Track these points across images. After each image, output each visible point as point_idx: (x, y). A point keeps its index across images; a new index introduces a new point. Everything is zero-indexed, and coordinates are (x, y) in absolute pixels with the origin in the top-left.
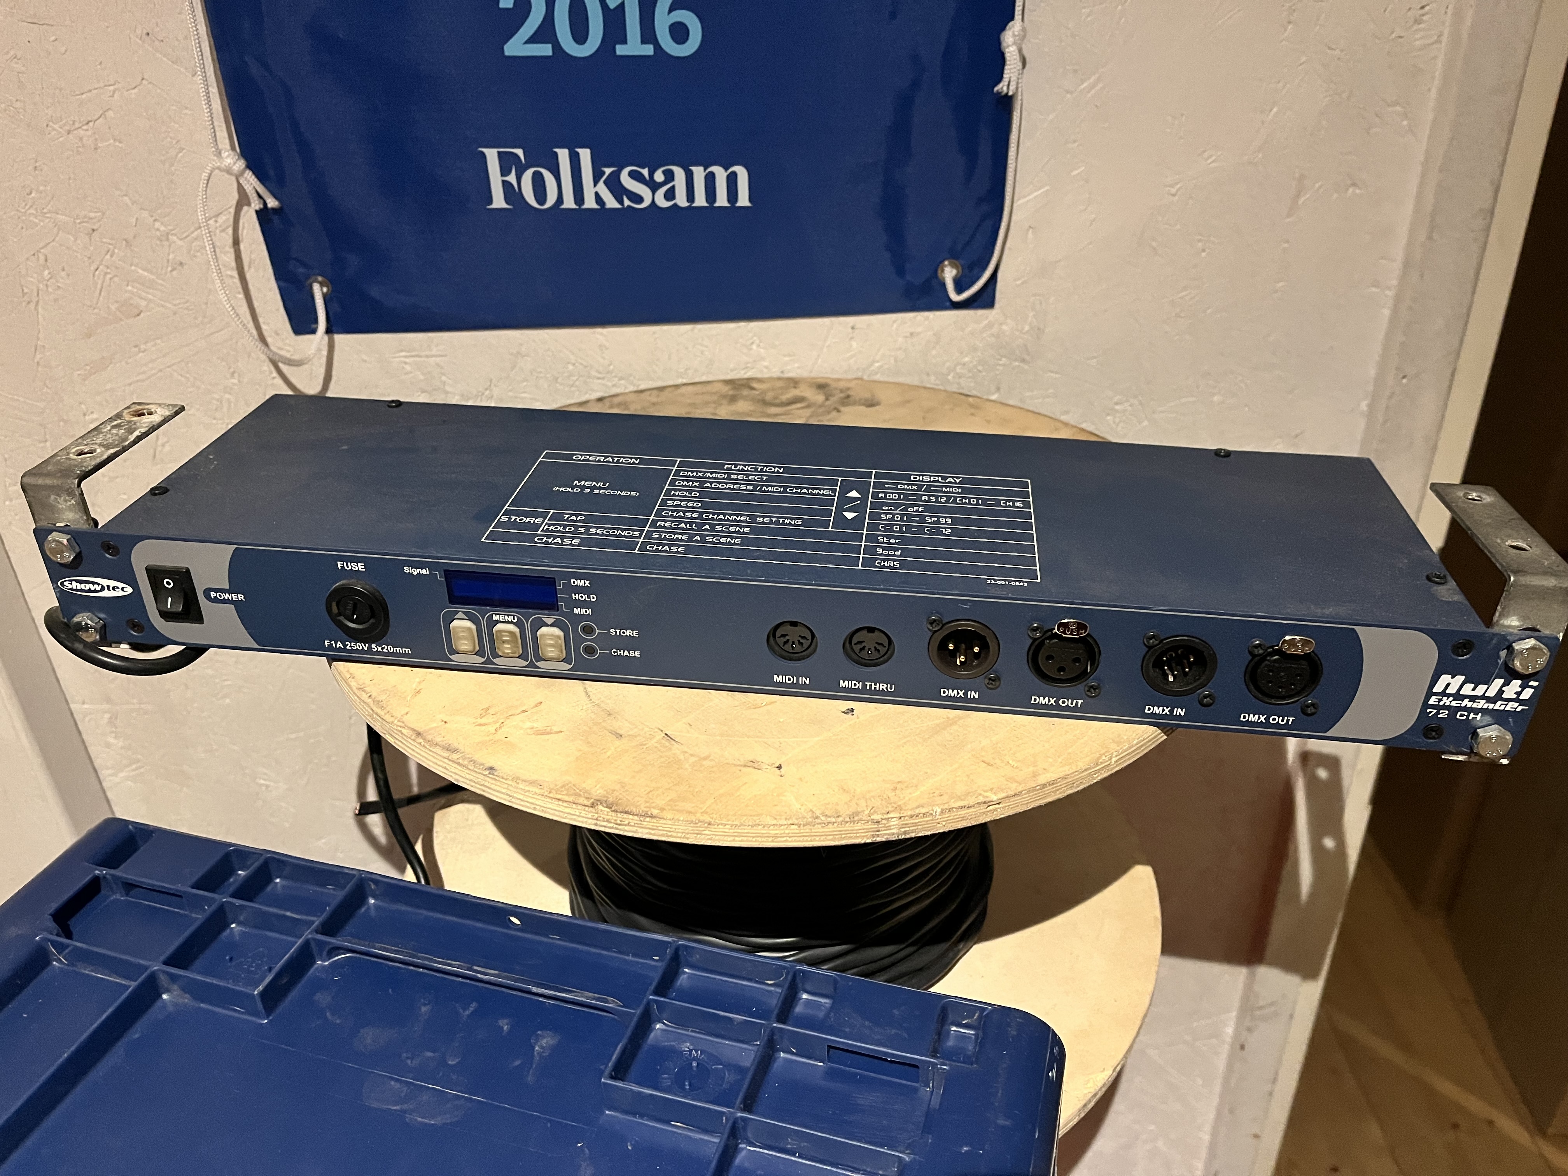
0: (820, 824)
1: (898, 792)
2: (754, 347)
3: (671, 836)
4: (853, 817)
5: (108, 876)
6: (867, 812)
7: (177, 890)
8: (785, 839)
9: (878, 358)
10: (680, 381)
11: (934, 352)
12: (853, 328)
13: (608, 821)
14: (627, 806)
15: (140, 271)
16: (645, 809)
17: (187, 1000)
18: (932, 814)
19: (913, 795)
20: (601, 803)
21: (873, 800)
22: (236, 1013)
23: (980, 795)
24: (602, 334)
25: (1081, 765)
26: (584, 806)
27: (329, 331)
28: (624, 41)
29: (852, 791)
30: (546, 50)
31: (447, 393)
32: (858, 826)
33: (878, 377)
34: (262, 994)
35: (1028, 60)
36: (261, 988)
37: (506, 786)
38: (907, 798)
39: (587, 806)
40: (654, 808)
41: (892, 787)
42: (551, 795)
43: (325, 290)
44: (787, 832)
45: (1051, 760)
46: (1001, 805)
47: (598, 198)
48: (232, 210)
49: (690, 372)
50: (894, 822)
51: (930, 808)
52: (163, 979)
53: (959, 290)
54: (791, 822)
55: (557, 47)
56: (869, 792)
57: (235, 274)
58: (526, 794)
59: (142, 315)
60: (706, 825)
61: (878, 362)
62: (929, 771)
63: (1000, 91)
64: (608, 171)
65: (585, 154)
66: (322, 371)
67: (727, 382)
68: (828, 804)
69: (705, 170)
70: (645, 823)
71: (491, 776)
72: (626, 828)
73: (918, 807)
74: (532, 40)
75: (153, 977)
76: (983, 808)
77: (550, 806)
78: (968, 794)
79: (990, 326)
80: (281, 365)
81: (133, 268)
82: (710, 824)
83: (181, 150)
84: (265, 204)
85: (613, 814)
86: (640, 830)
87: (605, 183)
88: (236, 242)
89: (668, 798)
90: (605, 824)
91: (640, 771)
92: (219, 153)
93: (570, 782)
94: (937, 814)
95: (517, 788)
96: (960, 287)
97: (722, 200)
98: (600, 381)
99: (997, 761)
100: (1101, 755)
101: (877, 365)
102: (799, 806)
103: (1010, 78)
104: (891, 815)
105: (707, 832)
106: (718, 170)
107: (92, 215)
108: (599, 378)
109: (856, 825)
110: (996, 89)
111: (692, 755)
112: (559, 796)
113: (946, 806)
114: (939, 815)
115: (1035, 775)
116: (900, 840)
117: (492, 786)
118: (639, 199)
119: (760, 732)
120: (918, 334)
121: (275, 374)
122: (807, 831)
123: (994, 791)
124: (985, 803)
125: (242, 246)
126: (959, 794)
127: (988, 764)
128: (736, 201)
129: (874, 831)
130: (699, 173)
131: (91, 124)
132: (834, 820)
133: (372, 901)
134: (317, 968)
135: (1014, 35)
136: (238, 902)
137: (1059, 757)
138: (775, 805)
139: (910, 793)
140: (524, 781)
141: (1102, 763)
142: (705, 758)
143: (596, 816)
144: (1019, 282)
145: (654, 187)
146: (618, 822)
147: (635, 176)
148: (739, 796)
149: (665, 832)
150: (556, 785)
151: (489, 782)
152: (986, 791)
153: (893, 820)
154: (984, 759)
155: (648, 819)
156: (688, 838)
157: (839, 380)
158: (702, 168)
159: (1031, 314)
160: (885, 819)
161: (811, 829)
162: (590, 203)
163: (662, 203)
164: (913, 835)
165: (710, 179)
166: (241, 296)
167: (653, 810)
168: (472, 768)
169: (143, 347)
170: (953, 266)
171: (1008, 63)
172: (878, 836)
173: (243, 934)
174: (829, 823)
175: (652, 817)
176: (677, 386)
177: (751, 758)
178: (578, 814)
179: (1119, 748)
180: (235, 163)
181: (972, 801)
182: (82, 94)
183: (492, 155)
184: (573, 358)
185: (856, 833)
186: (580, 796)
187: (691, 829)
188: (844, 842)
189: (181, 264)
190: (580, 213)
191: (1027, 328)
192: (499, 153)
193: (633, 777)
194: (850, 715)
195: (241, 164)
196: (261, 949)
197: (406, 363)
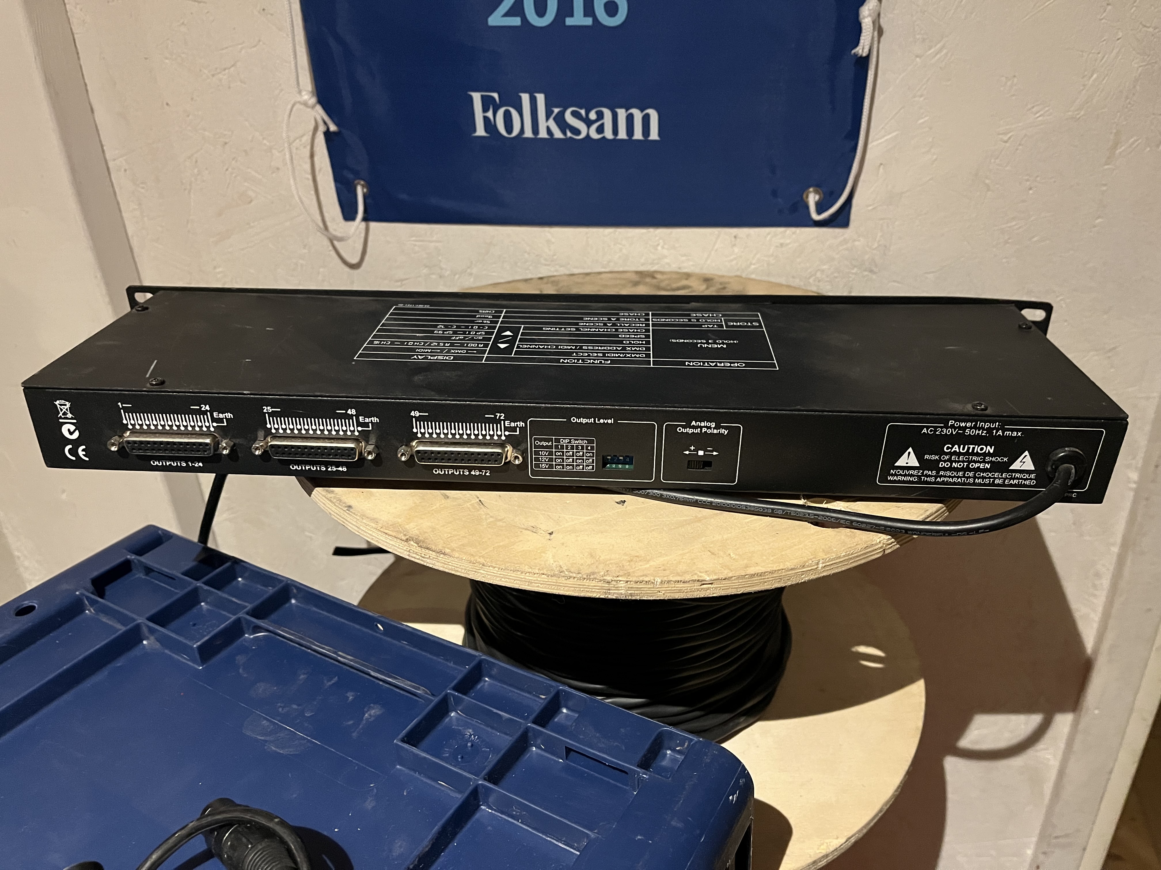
0: (564, 576)
1: (632, 563)
2: (659, 248)
3: (457, 571)
4: (589, 577)
5: (135, 561)
6: (602, 573)
7: (172, 574)
8: (537, 585)
9: (754, 262)
10: (603, 270)
11: (798, 260)
12: (735, 237)
13: (416, 553)
14: (429, 544)
15: (253, 173)
16: (441, 548)
17: (158, 645)
18: (652, 583)
19: (643, 567)
20: (413, 540)
21: (610, 566)
22: (183, 659)
23: (696, 574)
24: (549, 232)
25: (789, 565)
26: (401, 540)
27: (365, 219)
28: (572, 15)
29: (598, 557)
30: (516, 21)
31: (442, 269)
32: (593, 583)
33: (753, 276)
34: (200, 648)
35: (884, 30)
36: (199, 643)
37: (355, 520)
38: (637, 569)
39: (403, 540)
40: (448, 548)
41: (629, 559)
42: (382, 530)
43: (365, 190)
44: (539, 579)
45: (764, 558)
46: (713, 586)
47: (549, 131)
48: (311, 133)
49: (612, 264)
50: (622, 584)
51: (652, 578)
52: (145, 630)
53: (819, 212)
54: (542, 572)
55: (524, 19)
56: (610, 559)
57: (310, 177)
58: (367, 527)
59: (253, 203)
60: (481, 566)
61: (754, 264)
62: (663, 552)
63: (857, 53)
64: (556, 110)
65: (540, 98)
66: (360, 248)
67: (637, 272)
68: (576, 563)
69: (627, 110)
70: (440, 559)
71: (347, 511)
72: (428, 561)
73: (641, 576)
74: (507, 15)
75: (138, 627)
76: (697, 585)
77: (381, 538)
78: (686, 572)
79: (845, 241)
80: (336, 243)
81: (249, 170)
82: (483, 565)
83: (282, 90)
84: (328, 129)
85: (420, 549)
86: (437, 564)
87: (554, 119)
88: (312, 156)
89: (460, 543)
90: (414, 555)
91: (450, 522)
92: (300, 92)
93: (398, 523)
94: (658, 583)
95: (362, 522)
96: (820, 210)
97: (638, 135)
98: (548, 267)
99: (721, 553)
100: (809, 560)
101: (753, 267)
102: (552, 562)
103: (864, 43)
104: (620, 579)
105: (481, 571)
106: (635, 112)
107: (226, 133)
108: (546, 265)
109: (591, 582)
110: (853, 52)
111: (491, 517)
112: (386, 531)
113: (665, 579)
114: (659, 585)
115: (747, 566)
116: (628, 600)
117: (348, 519)
118: (577, 132)
119: (548, 508)
120: (787, 244)
121: (331, 248)
122: (554, 581)
123: (708, 573)
124: (698, 581)
125: (316, 159)
126: (679, 571)
127: (713, 554)
128: (649, 135)
129: (606, 589)
130: (622, 114)
131: (227, 71)
132: (574, 575)
133: (293, 601)
134: (244, 639)
135: (869, 10)
136: (206, 588)
137: (773, 556)
138: (536, 559)
139: (641, 566)
140: (367, 518)
141: (808, 566)
142: (500, 520)
143: (409, 549)
144: (870, 208)
145: (589, 123)
146: (423, 555)
147: (575, 114)
148: (512, 549)
149: (453, 568)
150: (388, 524)
151: (346, 515)
152: (700, 572)
153: (621, 582)
154: (711, 549)
155: (442, 556)
156: (469, 574)
157: (723, 276)
158: (623, 110)
159: (880, 234)
160: (615, 580)
161: (556, 580)
162: (543, 134)
163: (595, 136)
164: (638, 598)
165: (630, 119)
166: (313, 192)
167: (446, 549)
168: (337, 504)
169: (252, 224)
170: (816, 192)
171: (863, 31)
172: (610, 593)
173: (208, 610)
174: (571, 577)
175: (444, 554)
176: (600, 273)
177: (533, 525)
178: (397, 546)
179: (825, 557)
180: (310, 99)
181: (687, 578)
182: (223, 49)
183: (477, 97)
184: (528, 249)
185: (592, 589)
186: (401, 533)
187: (470, 567)
188: (582, 595)
189: (278, 169)
190: (536, 141)
191: (876, 245)
192: (482, 96)
193: (443, 526)
194: (620, 505)
195: (313, 100)
196: (214, 622)
197: (415, 245)
